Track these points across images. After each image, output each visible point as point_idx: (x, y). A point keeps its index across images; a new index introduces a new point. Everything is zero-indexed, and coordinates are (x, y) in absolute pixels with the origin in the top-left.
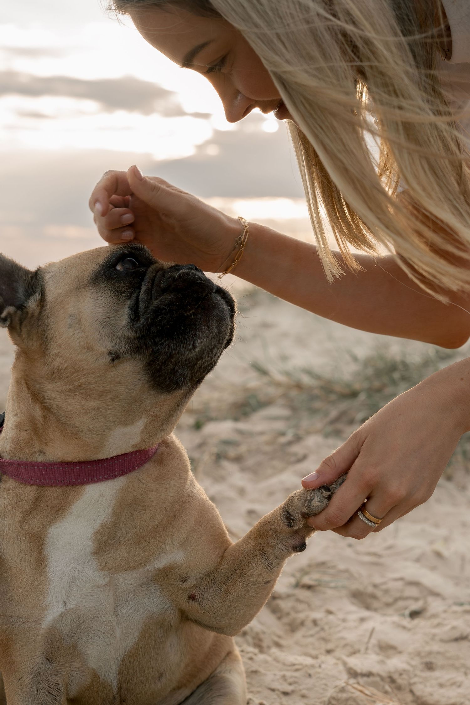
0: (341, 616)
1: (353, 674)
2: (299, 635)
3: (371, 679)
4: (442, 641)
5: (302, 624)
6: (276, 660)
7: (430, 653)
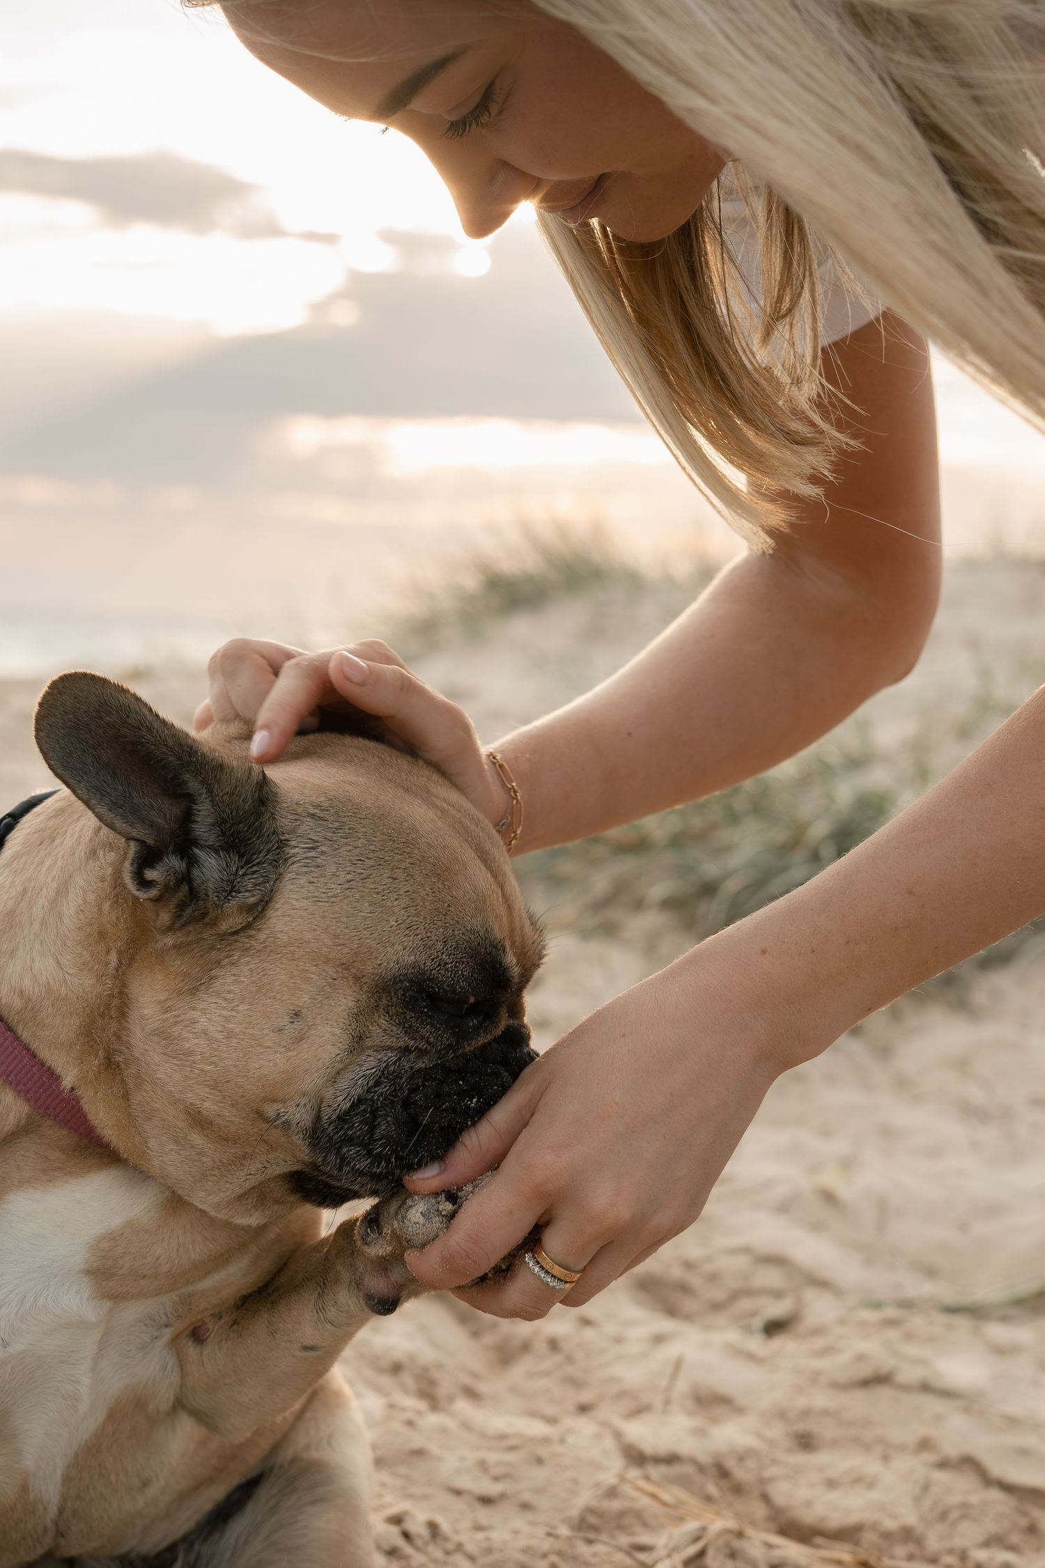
0: (610, 1329)
1: (636, 1457)
2: (518, 1371)
3: (676, 1469)
5: (526, 1347)
6: (467, 1426)
7: (807, 1413)
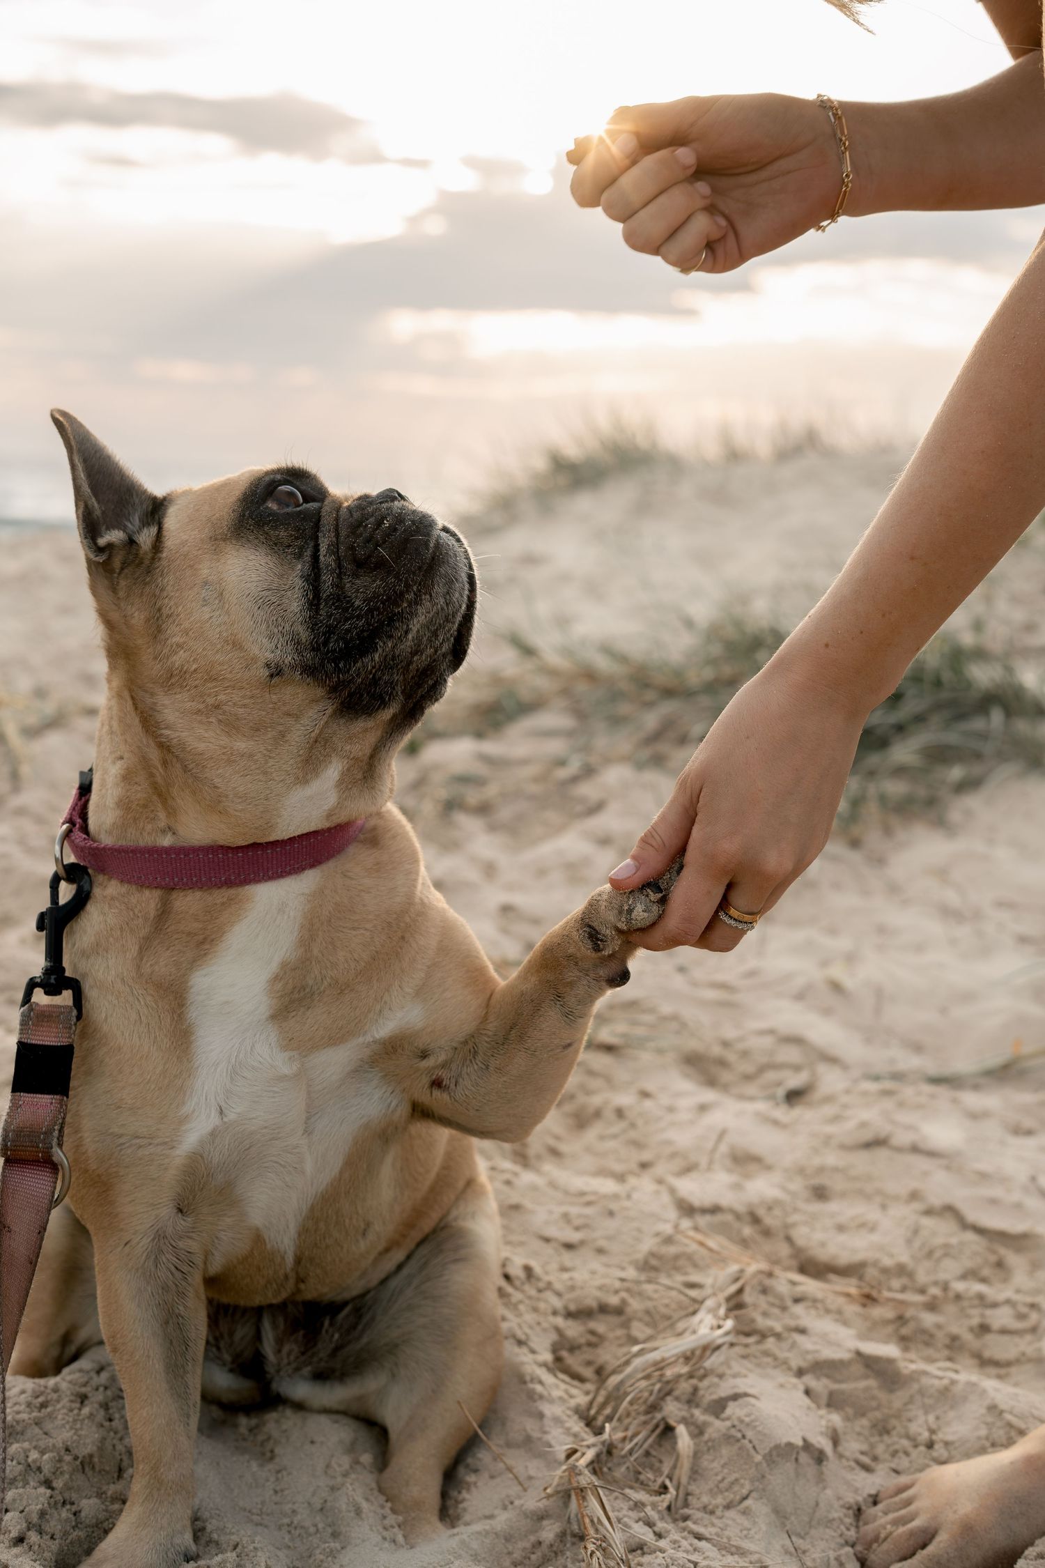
0: (665, 1100)
1: (687, 1209)
2: (591, 1134)
3: (719, 1218)
4: (844, 1147)
5: (598, 1114)
6: (553, 1185)
7: (821, 1170)
